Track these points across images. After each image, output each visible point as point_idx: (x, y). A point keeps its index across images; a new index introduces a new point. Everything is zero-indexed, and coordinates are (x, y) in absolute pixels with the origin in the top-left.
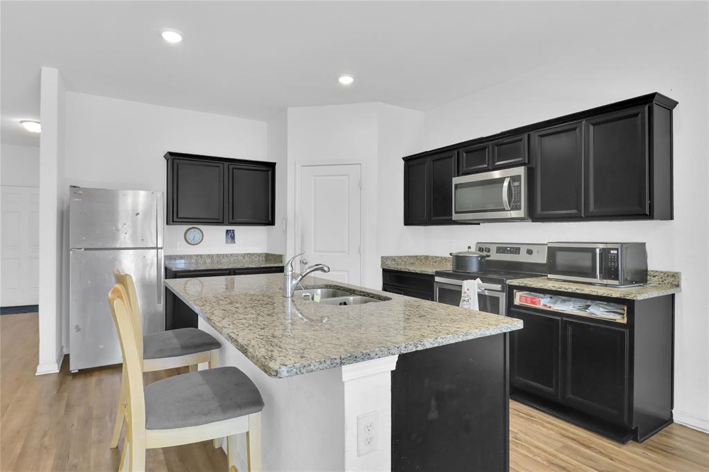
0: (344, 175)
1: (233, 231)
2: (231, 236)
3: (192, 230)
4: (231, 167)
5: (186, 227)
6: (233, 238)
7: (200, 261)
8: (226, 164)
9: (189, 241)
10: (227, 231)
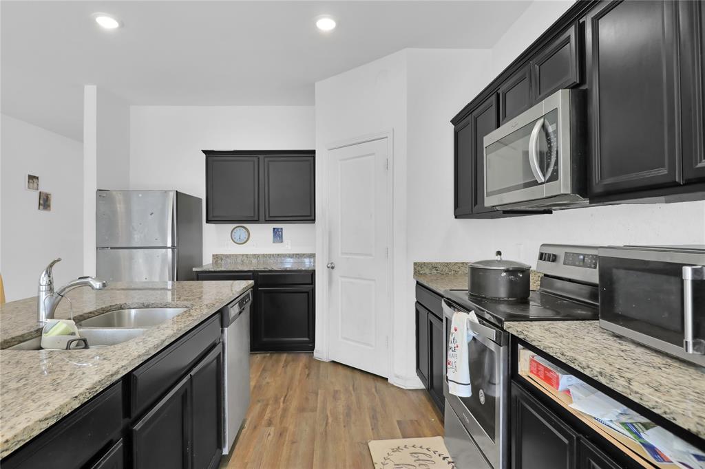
0: (370, 155)
1: (282, 229)
2: (278, 235)
3: (238, 229)
4: (266, 159)
5: (232, 226)
6: (281, 237)
7: (246, 261)
8: (261, 157)
9: (235, 240)
10: (274, 229)
